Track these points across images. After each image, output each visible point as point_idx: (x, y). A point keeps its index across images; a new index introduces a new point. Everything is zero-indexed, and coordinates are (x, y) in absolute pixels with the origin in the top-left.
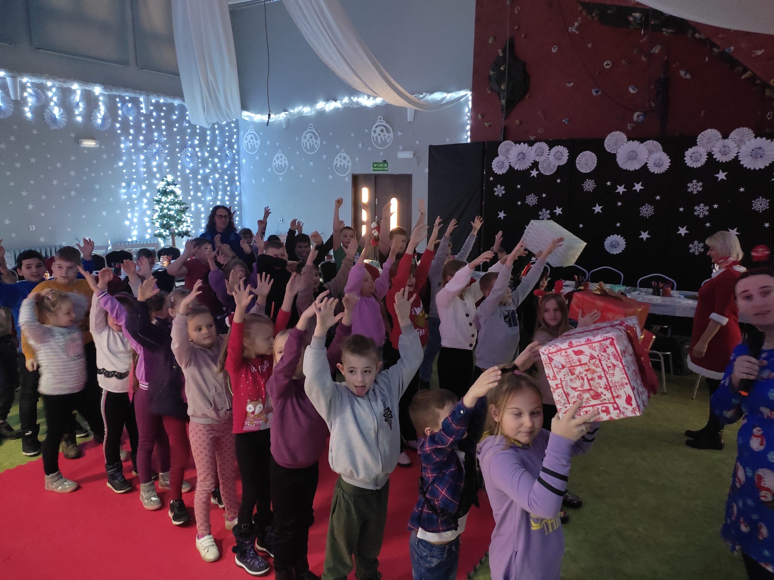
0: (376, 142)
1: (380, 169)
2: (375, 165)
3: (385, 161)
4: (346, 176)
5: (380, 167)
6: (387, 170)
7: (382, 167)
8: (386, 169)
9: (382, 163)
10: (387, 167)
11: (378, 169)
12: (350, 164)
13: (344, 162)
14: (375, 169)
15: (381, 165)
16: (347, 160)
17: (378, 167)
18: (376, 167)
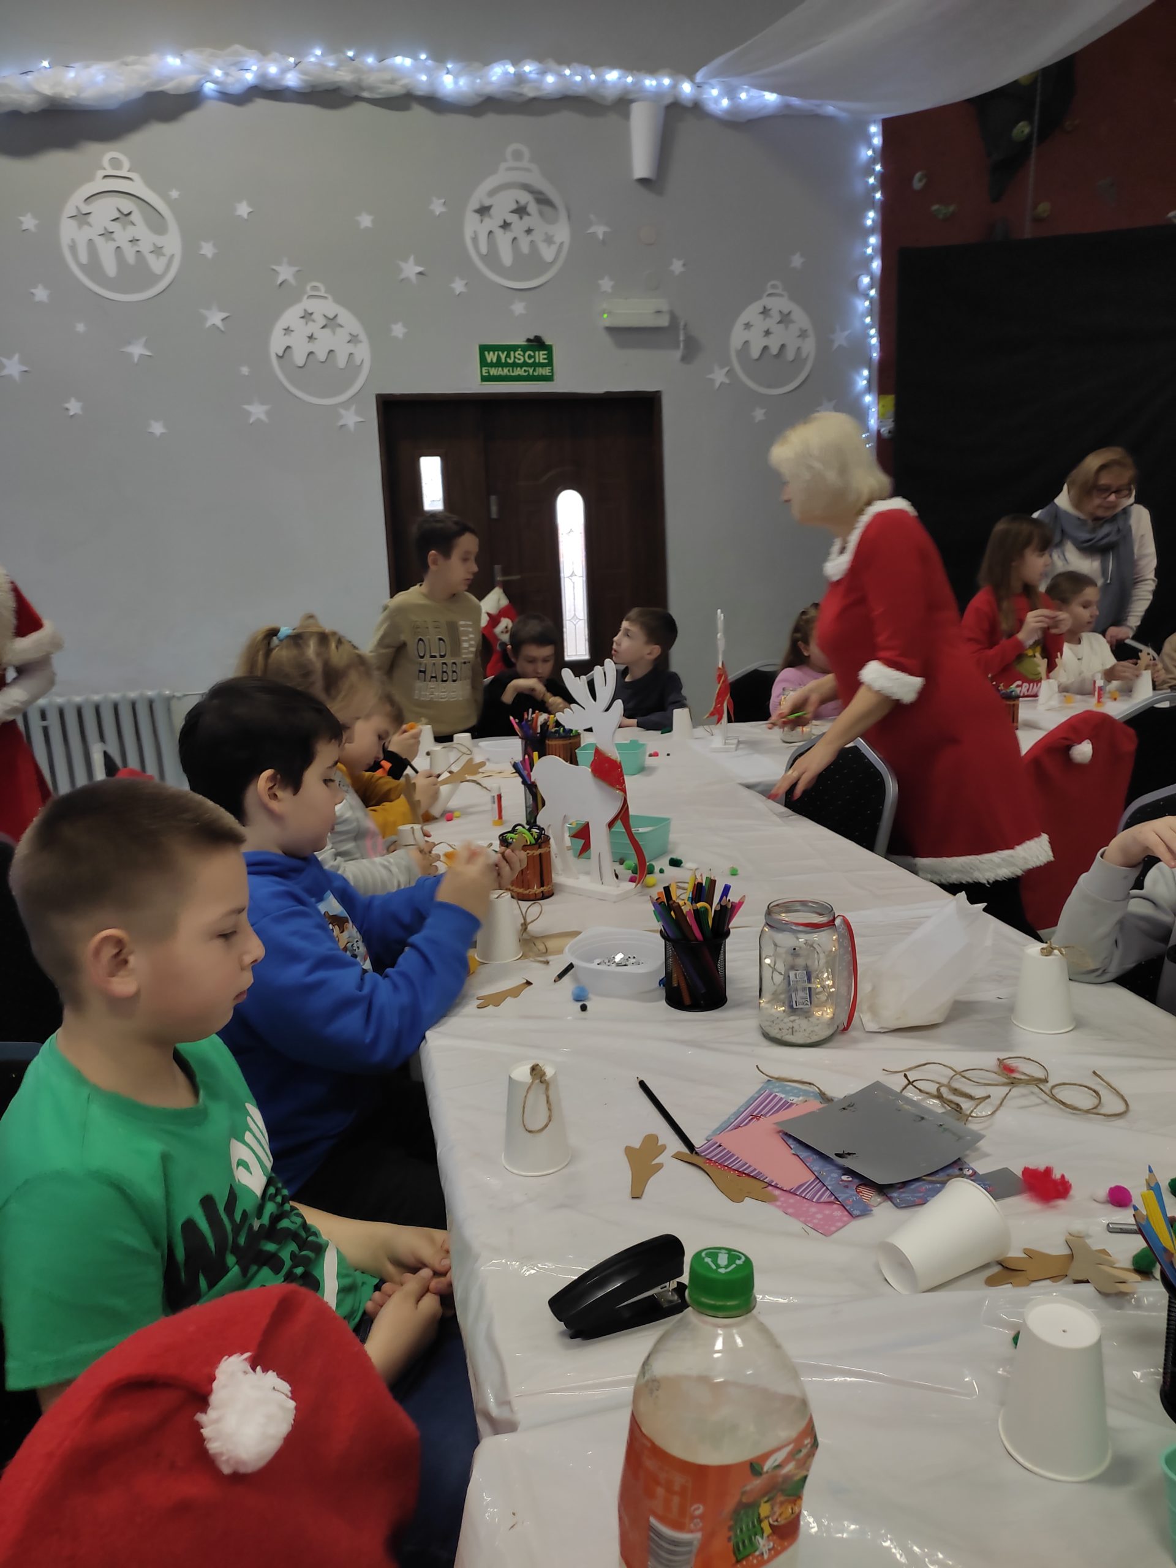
0: (492, 258)
1: (519, 372)
2: (491, 357)
3: (537, 343)
4: (346, 405)
5: (514, 365)
6: (549, 378)
7: (525, 364)
8: (545, 371)
9: (524, 349)
10: (550, 363)
11: (506, 371)
12: (363, 352)
13: (326, 341)
14: (494, 371)
15: (519, 356)
16: (342, 335)
17: (507, 365)
18: (498, 364)
